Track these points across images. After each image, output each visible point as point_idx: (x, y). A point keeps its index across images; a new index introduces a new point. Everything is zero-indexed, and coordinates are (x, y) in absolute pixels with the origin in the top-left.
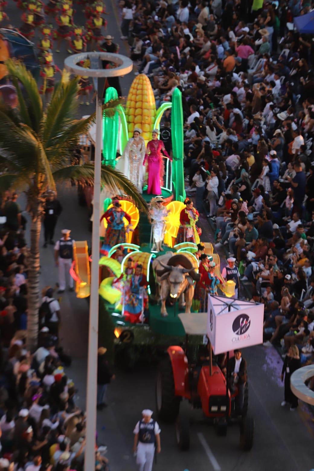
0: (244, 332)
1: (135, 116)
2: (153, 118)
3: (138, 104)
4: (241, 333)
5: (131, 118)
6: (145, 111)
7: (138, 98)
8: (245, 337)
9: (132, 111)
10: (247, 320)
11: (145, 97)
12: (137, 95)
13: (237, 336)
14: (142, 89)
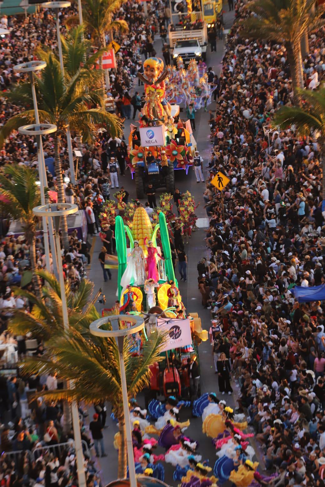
0: (178, 337)
1: (138, 235)
2: (150, 235)
3: (140, 226)
4: (176, 338)
5: (136, 236)
6: (145, 231)
7: (139, 222)
8: (179, 340)
9: (136, 231)
10: (179, 329)
11: (143, 221)
12: (138, 220)
13: (173, 340)
14: (141, 216)
